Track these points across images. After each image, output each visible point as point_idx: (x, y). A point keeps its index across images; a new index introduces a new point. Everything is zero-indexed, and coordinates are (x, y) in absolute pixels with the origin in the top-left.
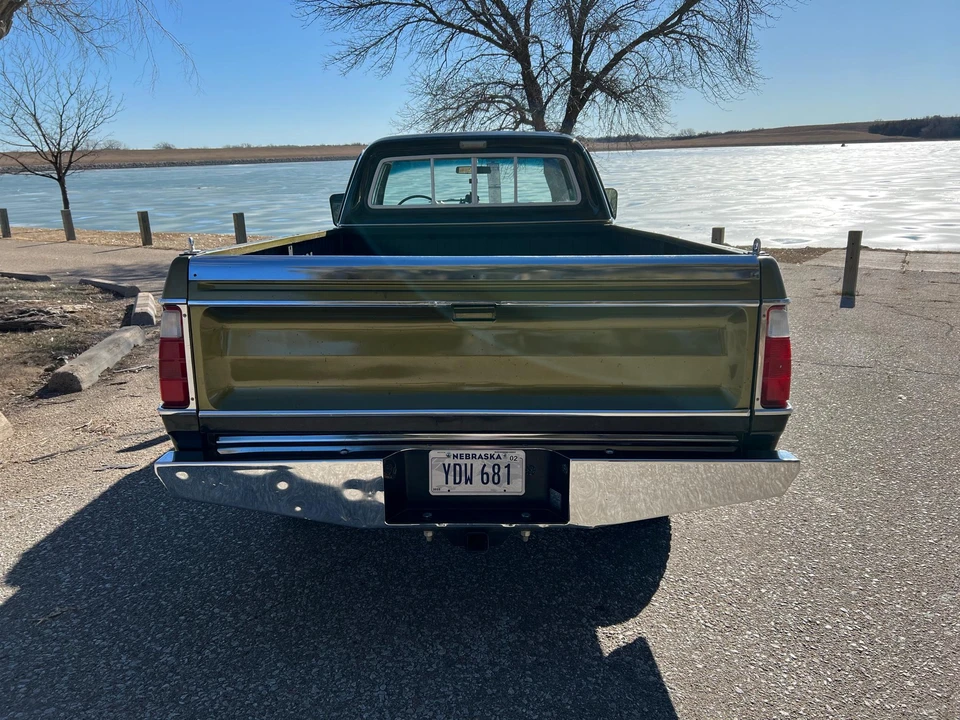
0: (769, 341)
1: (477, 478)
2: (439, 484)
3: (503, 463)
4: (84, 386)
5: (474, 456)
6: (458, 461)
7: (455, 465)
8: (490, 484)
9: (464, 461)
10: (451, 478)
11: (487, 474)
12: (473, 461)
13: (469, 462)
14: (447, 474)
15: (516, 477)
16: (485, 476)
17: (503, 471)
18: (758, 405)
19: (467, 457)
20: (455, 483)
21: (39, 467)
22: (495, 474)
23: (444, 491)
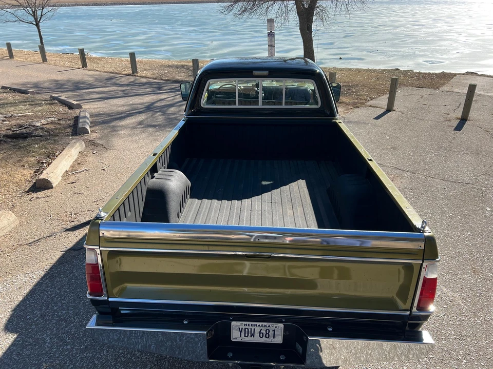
0: (425, 280)
1: (257, 335)
2: (236, 336)
3: (271, 329)
4: (54, 185)
5: (256, 325)
6: (247, 327)
7: (245, 329)
8: (264, 338)
9: (251, 327)
10: (243, 334)
11: (263, 333)
12: (256, 328)
13: (253, 328)
14: (241, 332)
15: (278, 335)
16: (261, 334)
17: (271, 333)
18: (414, 309)
19: (252, 325)
20: (245, 336)
21: (33, 248)
22: (267, 333)
23: (239, 340)
